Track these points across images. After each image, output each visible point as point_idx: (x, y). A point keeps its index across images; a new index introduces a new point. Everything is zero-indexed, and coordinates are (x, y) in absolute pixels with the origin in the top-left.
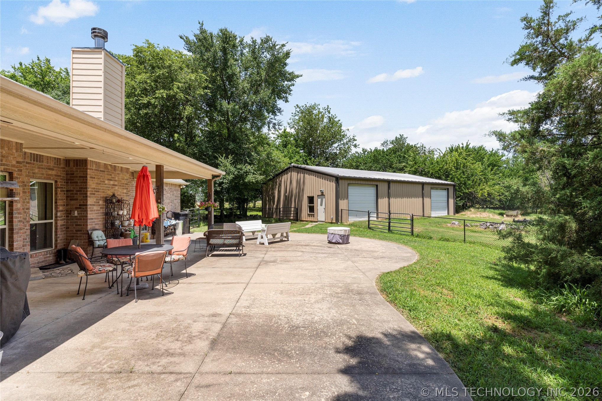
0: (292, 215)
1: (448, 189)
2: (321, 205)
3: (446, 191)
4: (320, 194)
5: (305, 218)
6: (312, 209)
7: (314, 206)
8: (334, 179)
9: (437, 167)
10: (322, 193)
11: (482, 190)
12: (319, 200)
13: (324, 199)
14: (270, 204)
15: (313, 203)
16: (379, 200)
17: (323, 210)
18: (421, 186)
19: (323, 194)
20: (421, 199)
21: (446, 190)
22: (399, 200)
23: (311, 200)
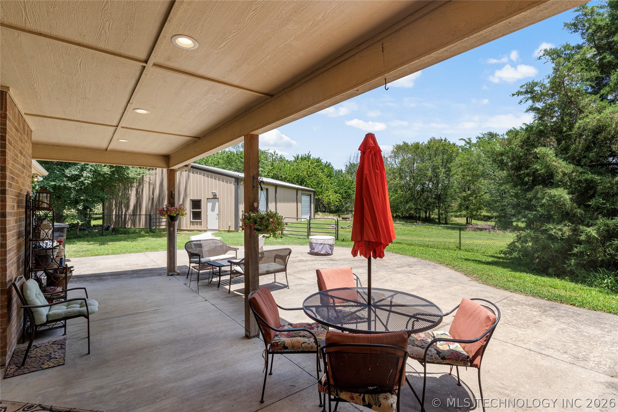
0: (164, 224)
1: (311, 195)
2: (213, 210)
3: (309, 197)
4: (211, 196)
5: (186, 226)
6: (197, 215)
7: (200, 212)
8: (233, 180)
9: (294, 174)
10: (216, 195)
11: (327, 196)
12: (210, 205)
13: (217, 204)
14: (120, 208)
15: (200, 208)
16: (269, 204)
17: (216, 216)
18: (295, 191)
19: (215, 197)
20: (296, 204)
21: (309, 195)
22: (282, 204)
23: (196, 204)
